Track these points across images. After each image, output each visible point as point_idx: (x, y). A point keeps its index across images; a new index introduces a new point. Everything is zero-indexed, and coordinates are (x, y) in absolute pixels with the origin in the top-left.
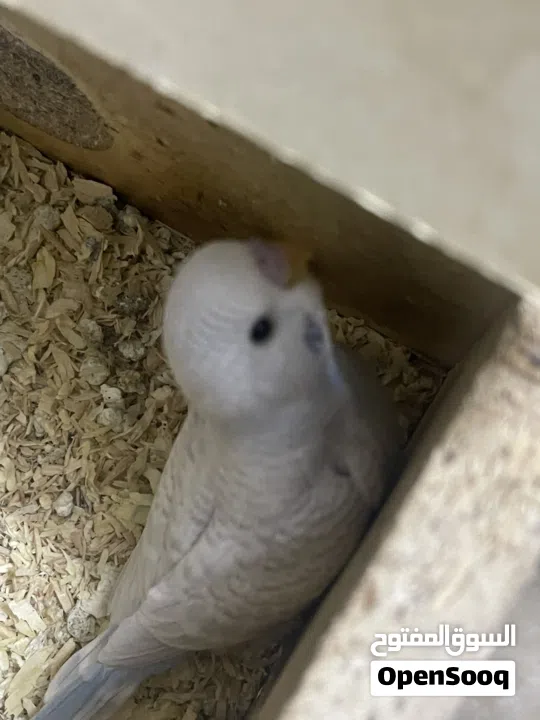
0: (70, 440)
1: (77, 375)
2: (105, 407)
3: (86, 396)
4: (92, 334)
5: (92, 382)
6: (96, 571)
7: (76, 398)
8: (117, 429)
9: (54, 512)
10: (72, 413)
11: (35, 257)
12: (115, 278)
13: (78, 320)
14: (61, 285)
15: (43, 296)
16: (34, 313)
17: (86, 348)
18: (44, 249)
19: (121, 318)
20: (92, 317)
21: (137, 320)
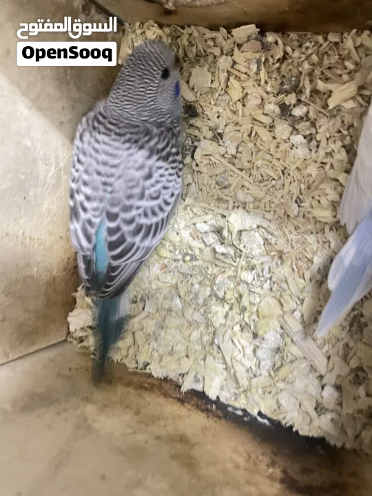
0: (283, 174)
1: (274, 138)
2: (297, 148)
3: (283, 147)
5: (284, 138)
7: (279, 150)
8: (309, 157)
10: (279, 159)
11: (227, 86)
12: (275, 75)
13: (263, 108)
14: (247, 94)
15: (239, 105)
16: (238, 116)
17: (273, 121)
18: (232, 79)
19: (287, 96)
20: (270, 103)
21: (295, 92)
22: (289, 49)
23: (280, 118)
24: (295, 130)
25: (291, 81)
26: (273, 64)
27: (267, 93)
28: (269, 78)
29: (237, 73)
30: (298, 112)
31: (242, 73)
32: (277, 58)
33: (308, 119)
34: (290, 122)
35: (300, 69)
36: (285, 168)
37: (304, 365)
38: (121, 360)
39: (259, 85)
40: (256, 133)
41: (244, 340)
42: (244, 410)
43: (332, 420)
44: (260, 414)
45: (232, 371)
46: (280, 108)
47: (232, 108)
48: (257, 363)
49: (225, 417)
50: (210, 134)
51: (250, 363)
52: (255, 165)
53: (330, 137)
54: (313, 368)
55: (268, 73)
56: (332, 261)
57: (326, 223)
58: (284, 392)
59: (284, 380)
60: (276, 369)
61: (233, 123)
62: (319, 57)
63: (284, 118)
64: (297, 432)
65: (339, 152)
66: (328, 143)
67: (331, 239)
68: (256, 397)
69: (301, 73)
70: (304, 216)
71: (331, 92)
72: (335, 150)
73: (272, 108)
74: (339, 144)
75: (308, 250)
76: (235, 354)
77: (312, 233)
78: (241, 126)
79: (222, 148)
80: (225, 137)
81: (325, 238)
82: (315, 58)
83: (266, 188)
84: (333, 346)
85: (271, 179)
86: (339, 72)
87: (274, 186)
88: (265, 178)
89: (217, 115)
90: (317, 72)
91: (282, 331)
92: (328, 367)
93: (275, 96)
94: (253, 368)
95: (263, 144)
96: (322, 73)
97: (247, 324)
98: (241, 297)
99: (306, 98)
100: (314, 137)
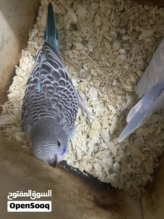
0: (113, 66)
1: (112, 48)
2: (121, 55)
3: (116, 53)
4: (114, 36)
5: (116, 49)
6: (126, 98)
7: (113, 54)
8: (126, 60)
9: (112, 85)
10: (112, 59)
11: (94, 18)
12: (118, 18)
13: (109, 33)
14: (103, 24)
15: (98, 29)
16: (97, 34)
17: (113, 40)
18: (97, 15)
19: (121, 29)
20: (113, 31)
21: (125, 28)
22: (126, 7)
23: (116, 39)
24: (122, 47)
25: (125, 23)
26: (117, 12)
27: (113, 26)
28: (114, 18)
29: (100, 13)
31: (102, 13)
32: (120, 10)
33: (128, 43)
34: (120, 42)
35: (129, 18)
36: (114, 63)
37: (108, 152)
39: (109, 21)
40: (104, 44)
41: (84, 138)
42: (78, 169)
43: (115, 176)
44: (84, 171)
45: (75, 151)
46: (117, 34)
47: (94, 30)
48: (87, 150)
49: (69, 171)
50: (80, 40)
51: (84, 149)
52: (101, 59)
53: (137, 53)
54: (111, 154)
55: (115, 16)
57: (128, 92)
58: (97, 163)
59: (97, 158)
60: (95, 152)
61: (93, 37)
62: (138, 15)
63: (118, 39)
64: (99, 180)
65: (140, 61)
66: (135, 56)
68: (84, 164)
69: (129, 20)
70: (118, 87)
71: (141, 32)
72: (138, 59)
73: (113, 33)
74: (141, 57)
75: (117, 102)
76: (78, 144)
77: (120, 95)
78: (97, 39)
79: (87, 48)
80: (89, 43)
83: (104, 71)
84: (121, 146)
85: (107, 67)
86: (146, 24)
87: (107, 71)
88: (104, 66)
89: (86, 31)
90: (137, 22)
91: (100, 136)
92: (117, 154)
93: (116, 28)
94: (85, 151)
95: (106, 50)
96: (139, 22)
97: (85, 131)
99: (130, 32)
100: (129, 51)
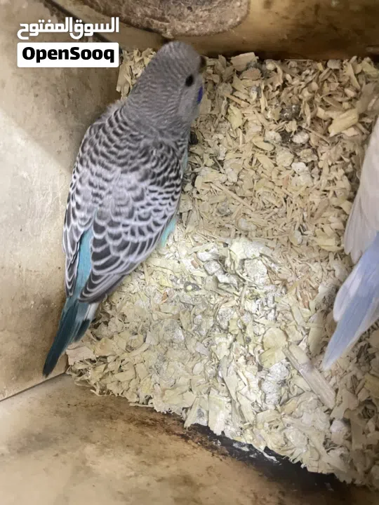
0: (286, 201)
1: (276, 165)
3: (285, 174)
8: (311, 185)
10: (281, 187)
11: (227, 113)
12: (275, 102)
13: (264, 136)
14: (247, 121)
15: (240, 132)
16: (239, 143)
17: (275, 148)
18: (232, 106)
19: (287, 123)
20: (271, 130)
21: (296, 120)
22: (288, 77)
23: (282, 145)
24: (297, 158)
25: (291, 110)
26: (272, 91)
27: (268, 120)
28: (269, 105)
29: (236, 100)
30: (299, 139)
31: (242, 100)
32: (277, 85)
33: (310, 147)
34: (291, 149)
35: (300, 96)
36: (287, 196)
37: (311, 399)
38: (122, 394)
39: (259, 112)
40: (257, 161)
41: (249, 373)
42: (250, 446)
43: (342, 455)
44: (267, 449)
45: (237, 405)
46: (281, 135)
47: (232, 135)
48: (263, 398)
49: (231, 454)
50: (211, 162)
51: (256, 396)
52: (257, 192)
53: (332, 165)
54: (320, 402)
55: (268, 100)
56: (337, 290)
57: (330, 252)
58: (292, 427)
59: (290, 415)
60: (282, 402)
61: (234, 150)
62: (318, 85)
63: (285, 145)
64: (305, 468)
65: (342, 180)
66: (330, 171)
67: (335, 268)
68: (263, 432)
69: (301, 100)
70: (307, 244)
71: (332, 119)
72: (337, 177)
73: (273, 135)
74: (341, 172)
75: (312, 278)
76: (240, 387)
77: (316, 261)
78: (242, 153)
79: (223, 175)
80: (226, 165)
81: (330, 266)
82: (315, 86)
83: (269, 216)
84: (341, 378)
85: (273, 207)
86: (339, 99)
87: (276, 214)
88: (267, 206)
89: (217, 142)
90: (318, 99)
91: (288, 363)
92: (336, 401)
93: (275, 123)
94: (259, 401)
95: (264, 171)
96: (323, 100)
97: (252, 356)
98: (245, 327)
99: (307, 125)
100: (315, 164)
